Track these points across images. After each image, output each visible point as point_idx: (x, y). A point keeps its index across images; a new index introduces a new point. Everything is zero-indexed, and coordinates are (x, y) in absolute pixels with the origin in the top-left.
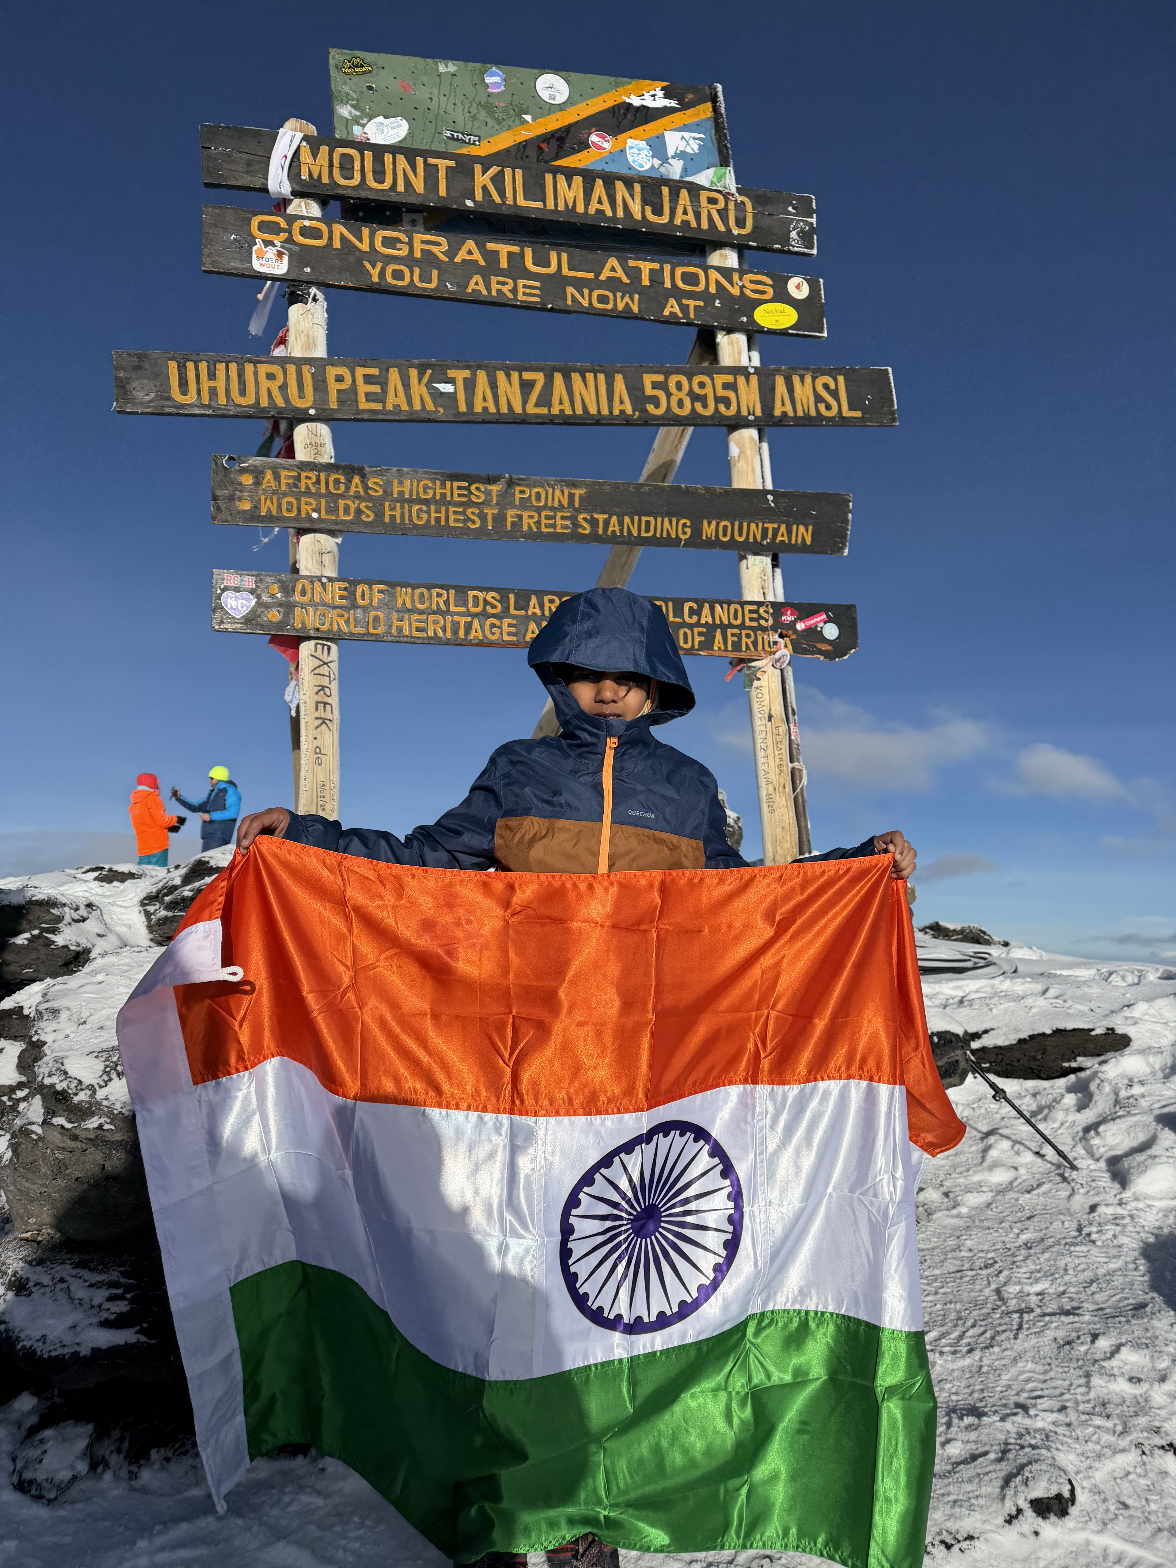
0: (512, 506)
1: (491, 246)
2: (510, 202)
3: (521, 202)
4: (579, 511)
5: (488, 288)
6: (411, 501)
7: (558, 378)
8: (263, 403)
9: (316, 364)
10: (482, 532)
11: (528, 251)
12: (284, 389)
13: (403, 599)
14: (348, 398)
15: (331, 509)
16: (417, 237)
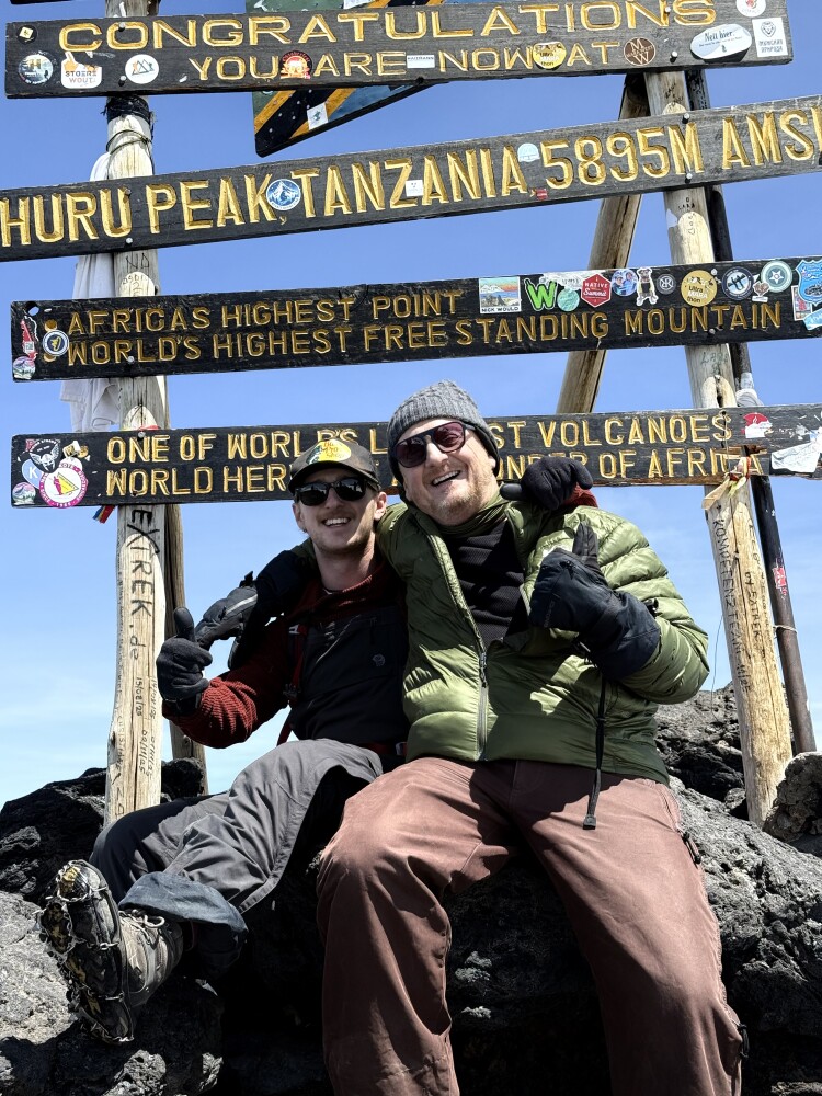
0: (370, 321)
1: (343, 17)
4: (455, 317)
6: (245, 330)
7: (429, 162)
8: (73, 237)
9: (135, 187)
10: (335, 359)
11: (389, 20)
12: (96, 222)
13: (235, 448)
14: (171, 219)
15: (150, 350)
16: (252, 23)
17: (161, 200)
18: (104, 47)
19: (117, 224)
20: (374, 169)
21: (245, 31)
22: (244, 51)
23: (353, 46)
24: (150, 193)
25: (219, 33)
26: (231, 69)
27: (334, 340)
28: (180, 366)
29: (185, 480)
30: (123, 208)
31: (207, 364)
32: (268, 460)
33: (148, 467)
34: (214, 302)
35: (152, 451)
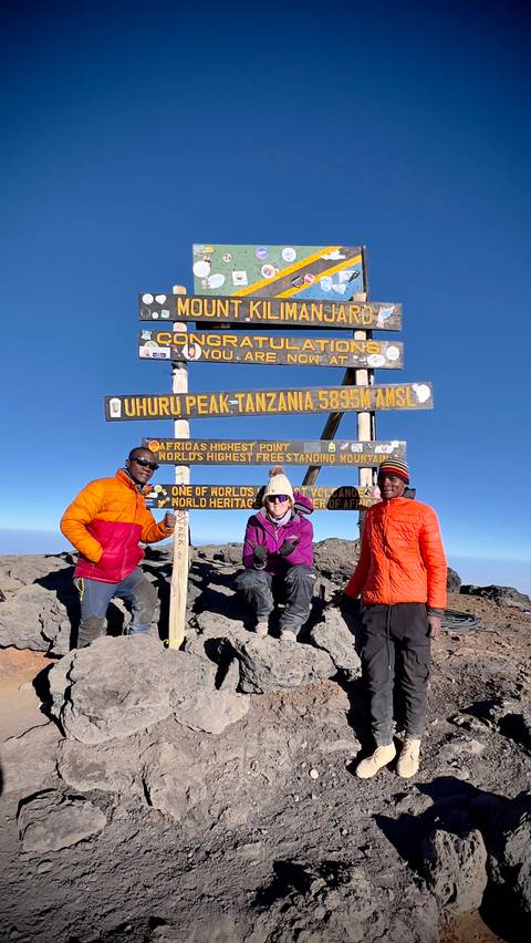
0: (259, 451)
1: (256, 338)
2: (264, 317)
3: (269, 317)
4: (287, 453)
5: (254, 357)
6: (218, 452)
7: (282, 394)
8: (161, 413)
9: (182, 396)
10: (247, 463)
11: (271, 339)
12: (169, 407)
13: (214, 492)
14: (194, 409)
15: (186, 456)
16: (225, 337)
17: (191, 401)
18: (172, 343)
19: (176, 410)
20: (263, 395)
21: (222, 340)
22: (221, 348)
23: (259, 350)
24: (188, 398)
25: (213, 340)
26: (216, 354)
27: (247, 457)
28: (196, 462)
29: (197, 502)
30: (178, 402)
31: (205, 462)
32: (224, 497)
33: (186, 497)
34: (209, 442)
35: (187, 492)
